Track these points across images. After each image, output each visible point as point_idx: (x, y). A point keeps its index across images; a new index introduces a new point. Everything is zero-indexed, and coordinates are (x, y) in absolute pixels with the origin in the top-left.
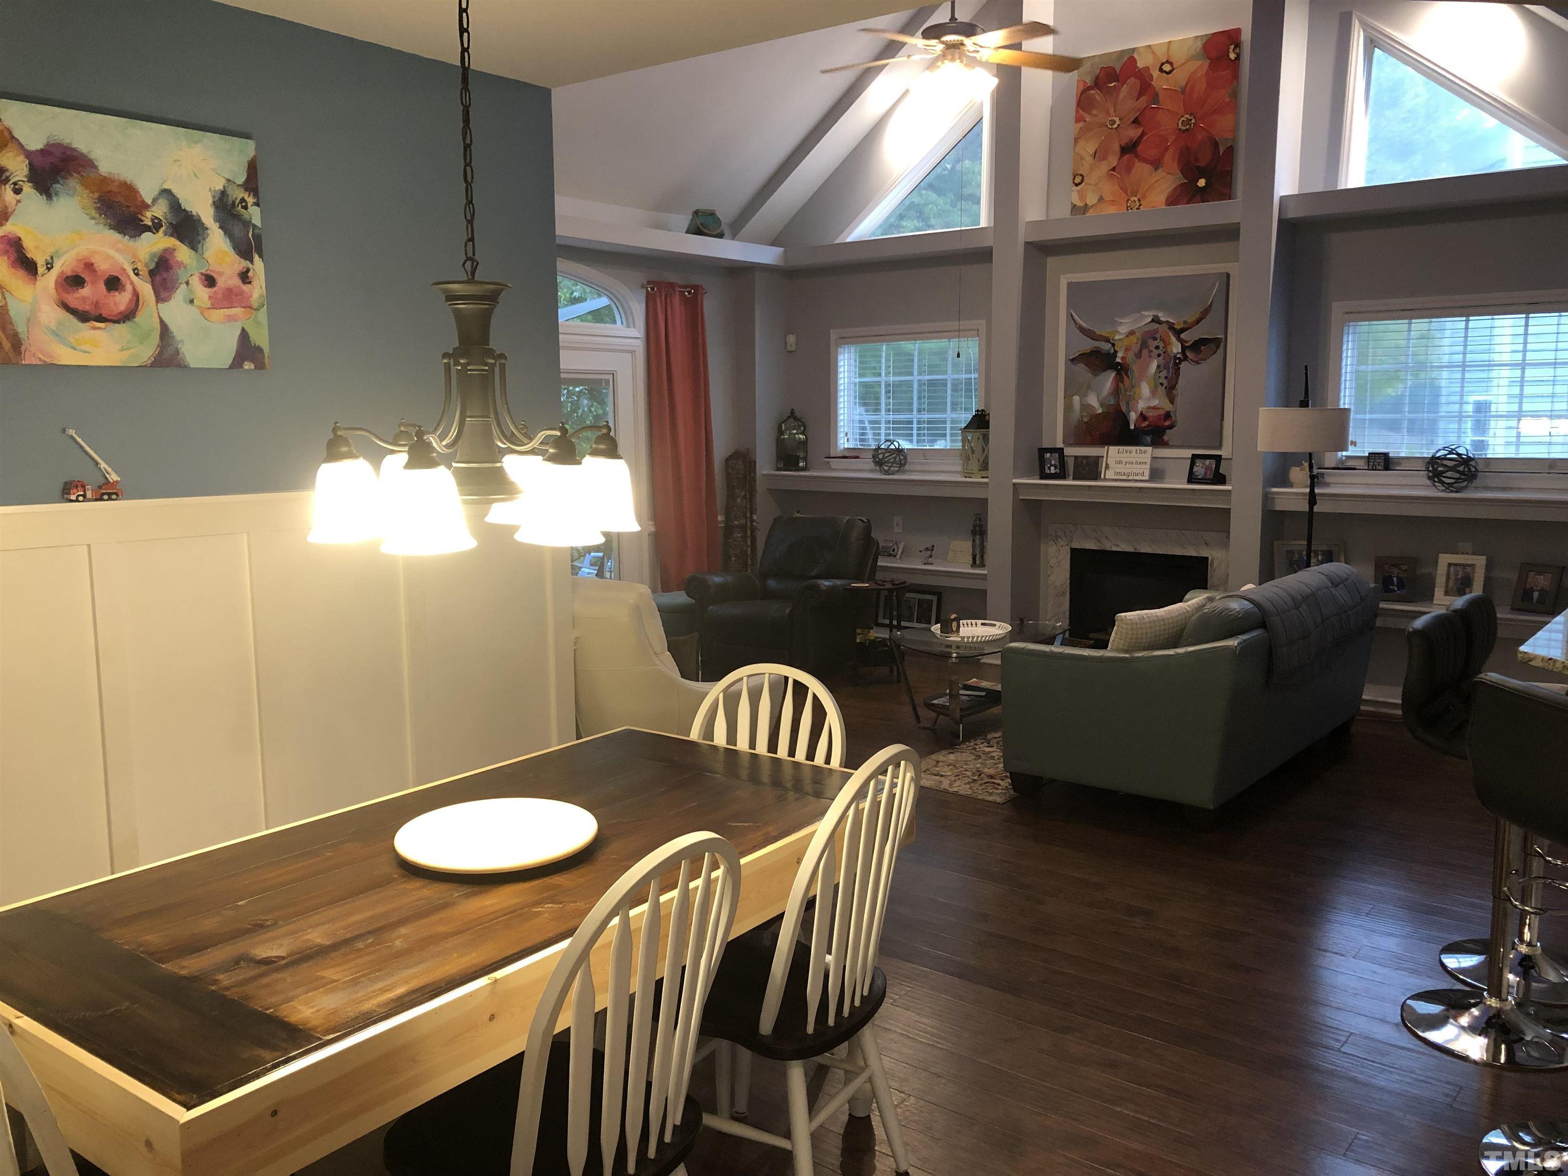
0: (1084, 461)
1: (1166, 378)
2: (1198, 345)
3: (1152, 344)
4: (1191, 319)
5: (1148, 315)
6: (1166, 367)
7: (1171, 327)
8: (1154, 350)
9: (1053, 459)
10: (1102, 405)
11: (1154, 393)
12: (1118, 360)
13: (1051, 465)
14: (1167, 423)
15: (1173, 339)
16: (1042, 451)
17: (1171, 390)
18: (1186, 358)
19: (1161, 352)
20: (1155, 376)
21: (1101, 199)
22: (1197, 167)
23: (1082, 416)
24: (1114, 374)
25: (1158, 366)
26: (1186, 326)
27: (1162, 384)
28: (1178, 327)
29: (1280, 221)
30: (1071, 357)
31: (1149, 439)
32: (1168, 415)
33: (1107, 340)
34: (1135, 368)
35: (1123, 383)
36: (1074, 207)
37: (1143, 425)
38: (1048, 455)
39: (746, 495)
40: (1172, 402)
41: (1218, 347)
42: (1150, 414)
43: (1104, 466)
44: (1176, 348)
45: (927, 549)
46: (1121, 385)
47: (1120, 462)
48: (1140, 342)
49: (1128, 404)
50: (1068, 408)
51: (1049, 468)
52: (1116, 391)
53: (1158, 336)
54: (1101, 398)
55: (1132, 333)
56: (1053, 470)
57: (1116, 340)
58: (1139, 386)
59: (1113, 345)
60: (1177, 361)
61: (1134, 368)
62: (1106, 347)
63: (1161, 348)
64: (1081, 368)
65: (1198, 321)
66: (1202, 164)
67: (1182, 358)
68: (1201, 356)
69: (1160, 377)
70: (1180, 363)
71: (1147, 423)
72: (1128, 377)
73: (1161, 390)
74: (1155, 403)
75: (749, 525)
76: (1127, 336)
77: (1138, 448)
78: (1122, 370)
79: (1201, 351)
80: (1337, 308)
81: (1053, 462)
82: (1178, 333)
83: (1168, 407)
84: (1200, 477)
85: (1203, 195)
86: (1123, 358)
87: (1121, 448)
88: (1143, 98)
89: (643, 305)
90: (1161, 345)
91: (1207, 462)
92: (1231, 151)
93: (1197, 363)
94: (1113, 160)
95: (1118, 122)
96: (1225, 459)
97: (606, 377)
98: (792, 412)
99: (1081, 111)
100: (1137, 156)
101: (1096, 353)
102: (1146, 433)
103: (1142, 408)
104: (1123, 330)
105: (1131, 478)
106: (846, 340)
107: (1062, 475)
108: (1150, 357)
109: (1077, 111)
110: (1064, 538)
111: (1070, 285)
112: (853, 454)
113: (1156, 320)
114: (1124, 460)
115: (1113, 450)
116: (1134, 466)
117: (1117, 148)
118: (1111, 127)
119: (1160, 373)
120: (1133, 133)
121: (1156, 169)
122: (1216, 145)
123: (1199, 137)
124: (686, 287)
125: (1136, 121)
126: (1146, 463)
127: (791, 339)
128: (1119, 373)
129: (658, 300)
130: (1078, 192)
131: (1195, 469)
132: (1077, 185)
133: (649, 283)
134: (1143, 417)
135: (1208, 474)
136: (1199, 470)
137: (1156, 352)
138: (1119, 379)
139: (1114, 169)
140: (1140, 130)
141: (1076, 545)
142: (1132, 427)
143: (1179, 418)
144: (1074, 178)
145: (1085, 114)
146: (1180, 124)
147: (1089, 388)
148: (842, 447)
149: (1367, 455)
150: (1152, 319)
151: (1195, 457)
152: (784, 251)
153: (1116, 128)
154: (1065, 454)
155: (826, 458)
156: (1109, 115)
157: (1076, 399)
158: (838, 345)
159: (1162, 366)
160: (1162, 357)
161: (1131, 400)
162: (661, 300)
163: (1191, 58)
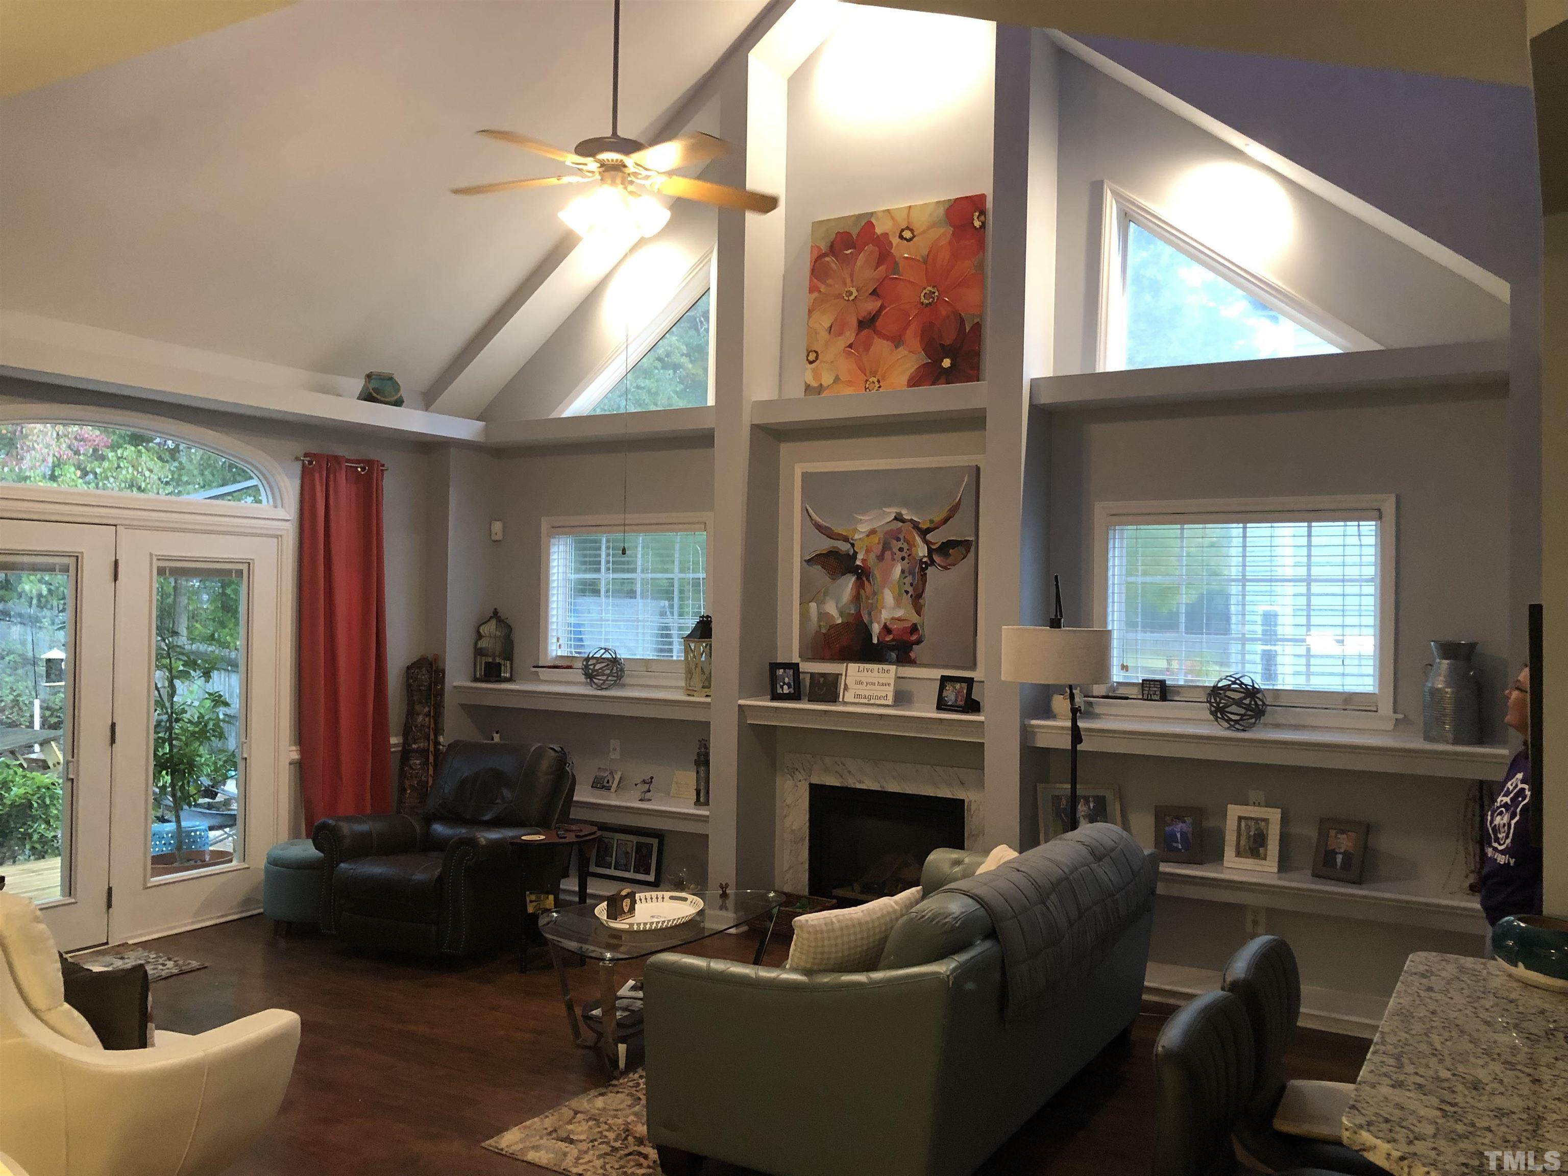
0: (822, 680)
1: (911, 585)
2: (946, 548)
3: (896, 545)
4: (938, 518)
5: (891, 512)
6: (911, 573)
7: (916, 526)
8: (898, 553)
9: (786, 676)
10: (841, 614)
11: (898, 603)
12: (858, 563)
13: (784, 684)
14: (914, 638)
15: (918, 540)
16: (775, 666)
17: (917, 599)
18: (933, 562)
19: (906, 556)
20: (899, 582)
21: (837, 379)
22: (942, 345)
23: (820, 626)
24: (854, 579)
25: (903, 572)
26: (932, 526)
27: (907, 592)
28: (924, 526)
29: (1032, 406)
30: (808, 558)
31: (894, 655)
32: (914, 629)
33: (846, 539)
34: (877, 573)
35: (864, 589)
36: (808, 388)
37: (887, 639)
38: (782, 671)
39: (430, 712)
40: (919, 614)
41: (968, 551)
42: (894, 626)
43: (842, 686)
44: (922, 551)
45: (644, 782)
46: (862, 592)
47: (861, 683)
48: (881, 542)
49: (870, 614)
50: (804, 615)
51: (782, 687)
52: (857, 598)
53: (901, 537)
54: (840, 605)
55: (873, 532)
56: (786, 690)
57: (856, 540)
58: (882, 593)
59: (853, 545)
60: (924, 566)
62: (844, 547)
63: (905, 550)
64: (817, 570)
65: (946, 521)
66: (947, 342)
67: (929, 562)
68: (950, 560)
69: (905, 584)
70: (926, 568)
71: (891, 636)
72: (869, 581)
73: (906, 599)
74: (900, 613)
75: (432, 748)
76: (868, 536)
77: (880, 666)
78: (863, 575)
79: (950, 555)
80: (1100, 510)
81: (787, 680)
82: (924, 533)
83: (914, 618)
84: (949, 703)
85: (950, 376)
86: (863, 560)
87: (862, 666)
88: (882, 268)
89: (297, 483)
90: (905, 547)
91: (958, 686)
92: (977, 328)
93: (946, 568)
94: (850, 336)
95: (855, 293)
96: (977, 682)
97: (240, 567)
98: (496, 612)
99: (815, 280)
100: (876, 332)
101: (833, 554)
102: (892, 648)
103: (886, 619)
104: (864, 528)
105: (872, 702)
106: (559, 530)
107: (795, 696)
108: (893, 559)
109: (811, 281)
110: (802, 771)
111: (805, 475)
112: (565, 664)
113: (899, 518)
114: (863, 680)
115: (853, 667)
116: (876, 687)
117: (854, 323)
118: (847, 298)
119: (904, 578)
120: (872, 306)
121: (897, 347)
122: (962, 321)
123: (944, 312)
124: (358, 462)
125: (874, 293)
126: (889, 685)
127: (497, 526)
128: (859, 578)
129: (317, 475)
130: (813, 370)
131: (945, 694)
132: (811, 363)
133: (306, 455)
134: (886, 629)
135: (959, 700)
136: (950, 695)
137: (899, 555)
138: (860, 585)
139: (850, 346)
140: (879, 304)
141: (816, 780)
142: (875, 641)
143: (927, 631)
144: (808, 355)
145: (819, 284)
146: (922, 298)
147: (826, 593)
148: (554, 654)
149: (1141, 682)
150: (895, 517)
151: (944, 680)
152: (486, 425)
153: (853, 300)
154: (801, 670)
155: (534, 667)
156: (845, 284)
157: (813, 605)
158: (550, 536)
159: (907, 571)
160: (906, 561)
161: (874, 609)
162: (321, 477)
163: (933, 225)
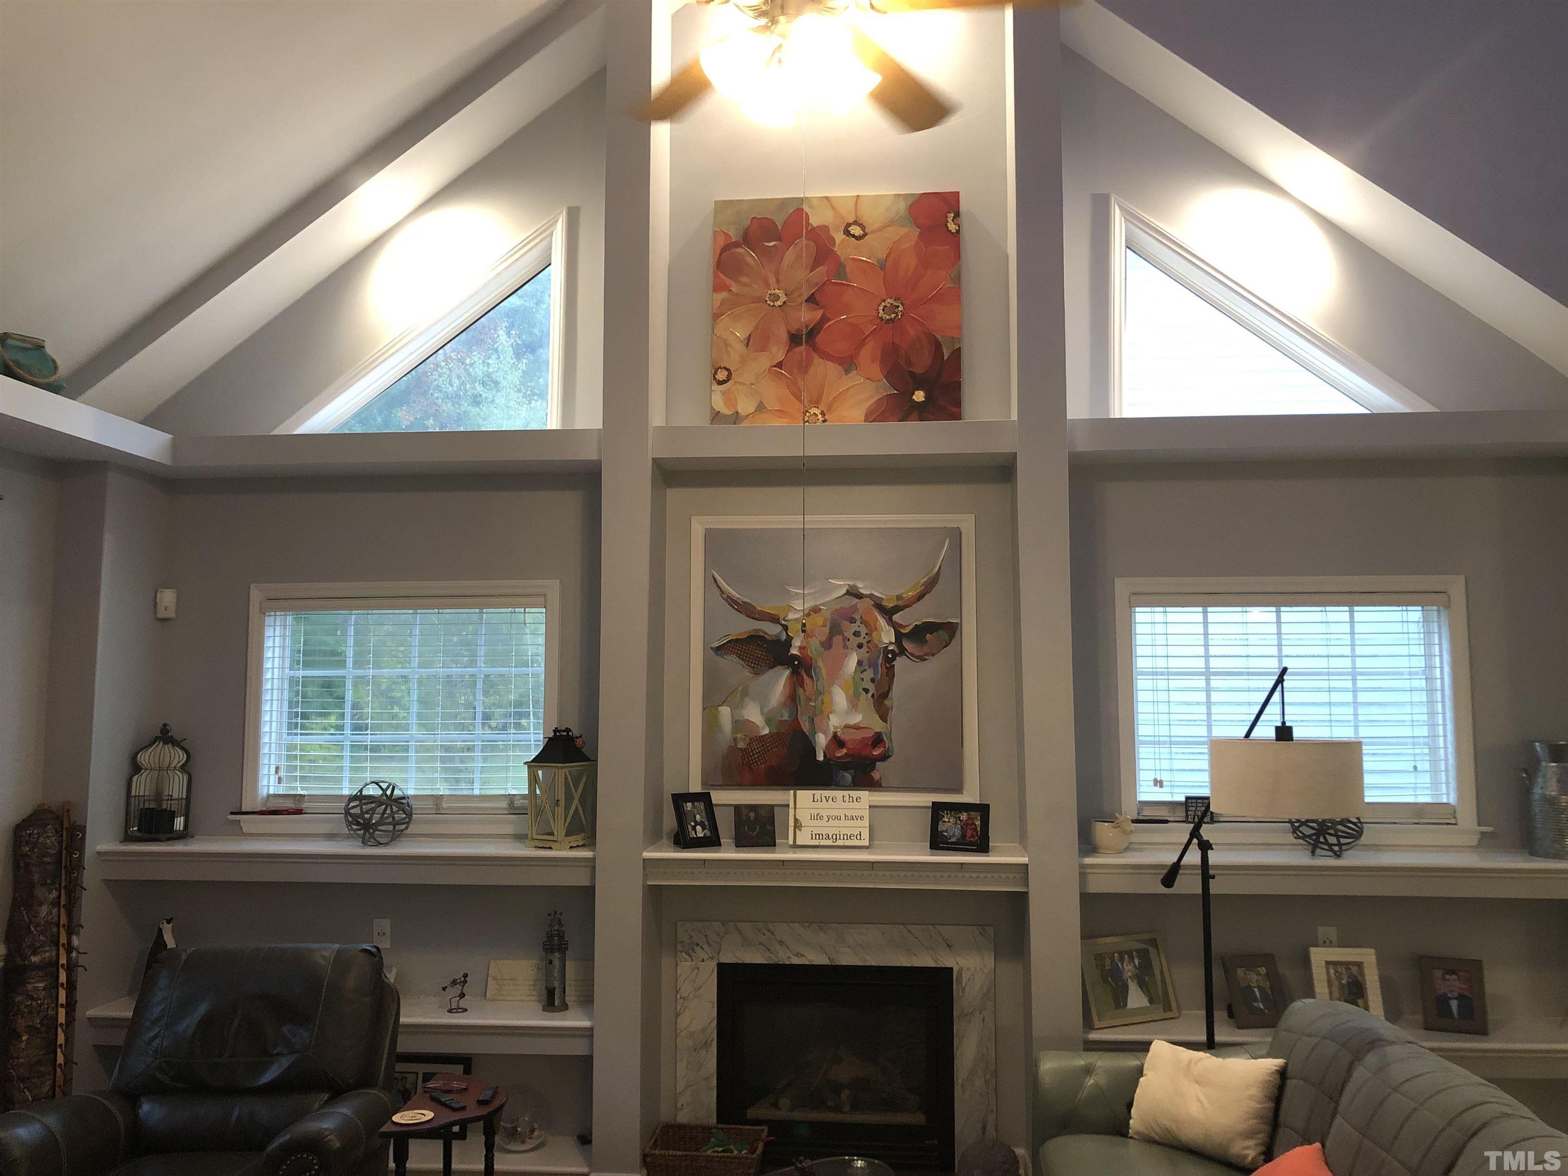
0: (752, 815)
2: (921, 632)
4: (908, 593)
5: (842, 585)
6: (873, 664)
7: (879, 606)
8: (852, 638)
9: (696, 812)
10: (768, 721)
11: (854, 705)
12: (794, 651)
13: (697, 824)
14: (877, 752)
15: (882, 621)
17: (881, 701)
18: (902, 651)
19: (864, 642)
20: (853, 678)
21: (761, 408)
22: (912, 374)
23: (735, 739)
24: (787, 673)
25: (860, 663)
26: (900, 603)
27: (866, 691)
28: (889, 604)
29: (1071, 455)
30: (716, 645)
31: (848, 777)
32: (878, 740)
33: (775, 619)
34: (822, 666)
35: (802, 686)
37: (838, 755)
39: (59, 897)
41: (952, 636)
42: (849, 737)
43: (791, 822)
44: (887, 636)
46: (800, 691)
47: (819, 817)
48: (828, 624)
49: (812, 720)
50: (710, 726)
51: (694, 828)
52: (792, 699)
53: (857, 617)
54: (766, 710)
55: (816, 610)
56: (700, 833)
57: (789, 621)
58: (830, 693)
59: (785, 628)
60: (890, 656)
61: (820, 664)
65: (920, 597)
66: (919, 370)
68: (926, 649)
69: (863, 680)
71: (845, 751)
72: (811, 677)
73: (866, 701)
74: (856, 719)
76: (807, 615)
78: (800, 667)
79: (926, 641)
80: (1122, 587)
81: (698, 817)
82: (888, 613)
84: (952, 841)
85: (923, 412)
86: (801, 648)
88: (821, 270)
90: (863, 630)
91: (964, 816)
92: (957, 354)
93: (922, 659)
94: (778, 353)
95: (783, 298)
99: (722, 276)
101: (755, 639)
102: (845, 767)
103: (835, 728)
104: (798, 605)
105: (840, 843)
106: (278, 603)
108: (845, 647)
109: (716, 276)
110: (706, 947)
111: (709, 534)
112: (289, 804)
113: (853, 593)
114: (825, 813)
115: (805, 796)
116: (843, 822)
117: (784, 336)
118: (772, 304)
119: (862, 672)
120: (806, 316)
121: (847, 371)
122: (938, 346)
123: (912, 333)
125: (811, 300)
126: (862, 818)
128: (795, 672)
130: (724, 393)
131: (941, 827)
132: (720, 383)
134: (837, 741)
135: (969, 835)
136: (950, 826)
137: (855, 641)
138: (796, 681)
139: (780, 365)
140: (819, 314)
141: (728, 958)
142: (820, 757)
144: (716, 373)
145: (728, 281)
146: (881, 311)
147: (745, 693)
148: (265, 792)
149: (1183, 799)
150: (848, 591)
152: (173, 438)
153: (779, 306)
155: (232, 813)
156: (767, 285)
157: (725, 711)
158: (263, 612)
159: (865, 663)
160: (865, 649)
161: (818, 714)
163: (891, 223)
